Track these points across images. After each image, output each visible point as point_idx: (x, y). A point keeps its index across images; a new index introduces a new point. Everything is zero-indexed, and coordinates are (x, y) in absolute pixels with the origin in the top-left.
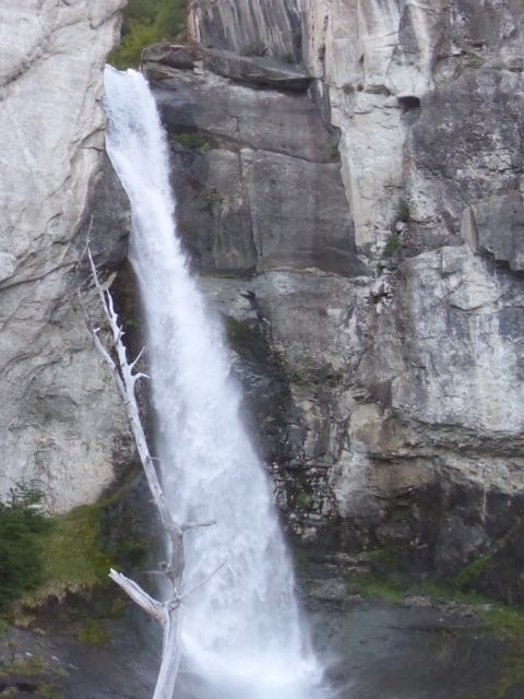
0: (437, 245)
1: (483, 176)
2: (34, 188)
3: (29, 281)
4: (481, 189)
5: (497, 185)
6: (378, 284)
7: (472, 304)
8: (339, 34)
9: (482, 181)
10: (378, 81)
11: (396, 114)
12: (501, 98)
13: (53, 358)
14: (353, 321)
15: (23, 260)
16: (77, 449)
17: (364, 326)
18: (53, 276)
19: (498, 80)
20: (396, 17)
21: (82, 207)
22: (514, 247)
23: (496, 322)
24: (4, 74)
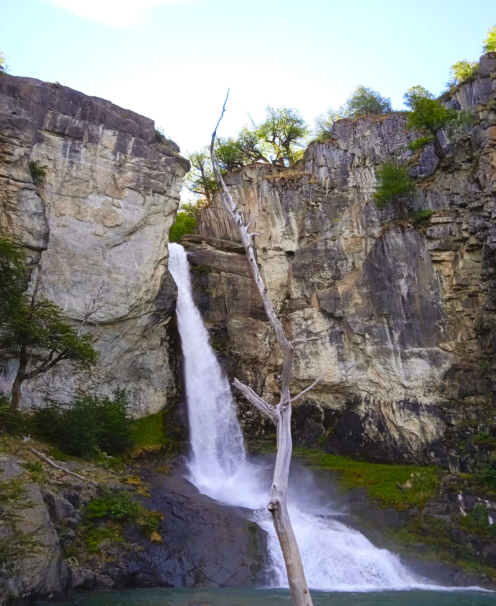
0: (302, 308)
1: (320, 281)
2: (138, 279)
3: (135, 318)
4: (320, 286)
5: (326, 285)
7: (318, 331)
8: (261, 228)
9: (320, 283)
10: (277, 245)
11: (284, 258)
12: (327, 251)
13: (143, 352)
14: (267, 339)
15: (133, 308)
17: (272, 341)
18: (145, 316)
19: (326, 244)
20: (284, 222)
21: (158, 288)
22: (336, 307)
23: (328, 338)
24: (127, 230)
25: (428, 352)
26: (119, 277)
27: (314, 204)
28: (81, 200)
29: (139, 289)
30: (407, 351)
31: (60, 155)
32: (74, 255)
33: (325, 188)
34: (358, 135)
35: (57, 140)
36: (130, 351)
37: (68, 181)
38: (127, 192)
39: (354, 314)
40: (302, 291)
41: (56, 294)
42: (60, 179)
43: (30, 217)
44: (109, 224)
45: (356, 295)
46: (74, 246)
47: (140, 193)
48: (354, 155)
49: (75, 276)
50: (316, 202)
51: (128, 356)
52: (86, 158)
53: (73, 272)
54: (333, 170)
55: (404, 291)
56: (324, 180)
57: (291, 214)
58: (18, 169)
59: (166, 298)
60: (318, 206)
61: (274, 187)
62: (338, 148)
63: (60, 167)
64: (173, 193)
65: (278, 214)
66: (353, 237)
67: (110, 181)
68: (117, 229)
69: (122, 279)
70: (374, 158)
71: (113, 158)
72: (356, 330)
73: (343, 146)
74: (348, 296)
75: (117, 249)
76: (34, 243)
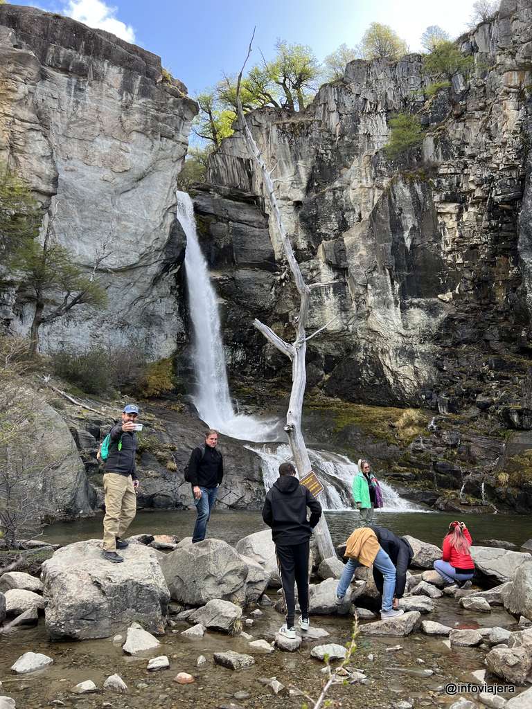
0: (308, 259)
1: (327, 232)
2: (148, 226)
3: (145, 266)
4: (326, 237)
5: (332, 236)
6: (284, 275)
9: (327, 234)
10: (285, 195)
11: (292, 209)
12: (335, 201)
13: (154, 299)
14: (273, 289)
15: (143, 256)
16: (163, 337)
17: (278, 291)
18: (155, 265)
19: (334, 194)
20: (293, 170)
21: (167, 237)
22: (341, 259)
23: (332, 289)
24: (136, 177)
25: (426, 302)
26: (129, 224)
27: (323, 151)
28: (87, 142)
29: (149, 238)
30: (406, 301)
31: (64, 93)
32: (84, 201)
33: (335, 136)
34: (371, 79)
35: (61, 77)
36: (141, 297)
37: (75, 122)
38: (135, 136)
39: (358, 266)
40: (309, 242)
41: (67, 240)
42: (66, 120)
43: (38, 160)
44: (117, 170)
45: (362, 247)
46: (82, 192)
47: (148, 137)
48: (365, 100)
49: (85, 222)
50: (325, 151)
51: (139, 303)
52: (91, 98)
53: (83, 219)
54: (344, 116)
55: (408, 243)
56: (334, 126)
57: (300, 163)
58: (24, 108)
59: (175, 246)
60: (327, 155)
61: (284, 132)
62: (350, 92)
63: (65, 107)
64: (181, 138)
65: (287, 162)
66: (361, 187)
67: (116, 123)
68: (125, 174)
69: (132, 226)
70: (387, 103)
71: (119, 98)
72: (359, 281)
73: (355, 91)
74: (354, 247)
75: (126, 195)
76: (43, 187)
